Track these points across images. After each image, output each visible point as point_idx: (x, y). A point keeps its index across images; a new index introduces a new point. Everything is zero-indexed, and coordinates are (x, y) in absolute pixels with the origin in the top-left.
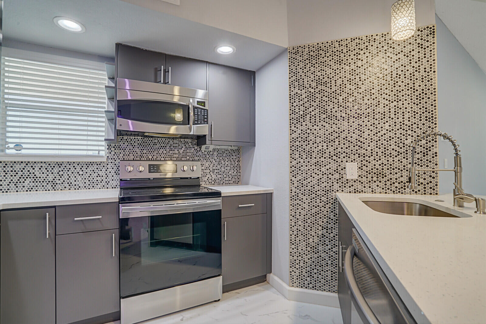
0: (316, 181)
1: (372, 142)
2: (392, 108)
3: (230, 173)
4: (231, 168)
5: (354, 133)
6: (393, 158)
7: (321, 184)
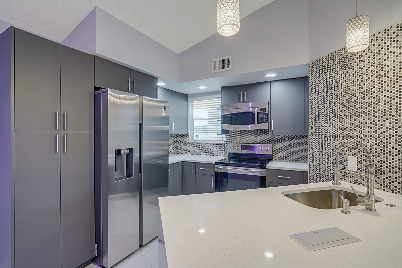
0: (326, 168)
1: (371, 139)
2: (394, 105)
3: (299, 153)
4: (300, 149)
5: (355, 130)
6: (393, 156)
7: (329, 171)
